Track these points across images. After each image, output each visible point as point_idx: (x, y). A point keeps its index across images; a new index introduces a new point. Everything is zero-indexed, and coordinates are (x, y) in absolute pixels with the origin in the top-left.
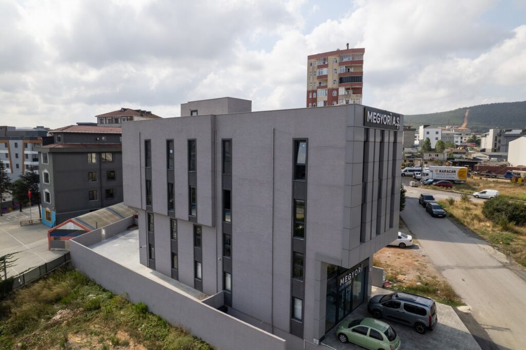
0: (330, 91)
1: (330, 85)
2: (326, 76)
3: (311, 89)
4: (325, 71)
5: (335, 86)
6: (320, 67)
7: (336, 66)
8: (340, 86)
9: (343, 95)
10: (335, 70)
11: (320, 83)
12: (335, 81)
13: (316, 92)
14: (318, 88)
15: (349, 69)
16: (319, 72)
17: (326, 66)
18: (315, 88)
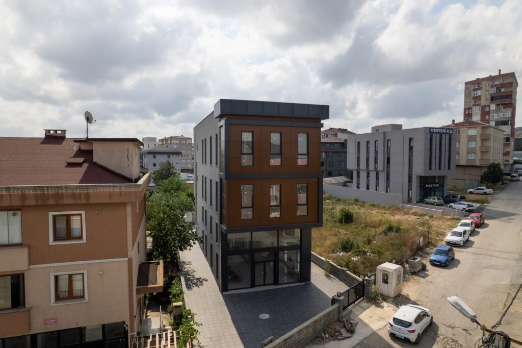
0: (483, 107)
1: (483, 103)
2: (480, 96)
3: (467, 107)
4: (479, 93)
5: (488, 103)
6: (475, 90)
7: (488, 88)
8: (491, 103)
9: (493, 110)
10: (488, 91)
11: (475, 102)
12: (488, 99)
13: (471, 108)
14: (474, 105)
15: (500, 90)
16: (474, 94)
17: (480, 89)
18: (470, 107)
